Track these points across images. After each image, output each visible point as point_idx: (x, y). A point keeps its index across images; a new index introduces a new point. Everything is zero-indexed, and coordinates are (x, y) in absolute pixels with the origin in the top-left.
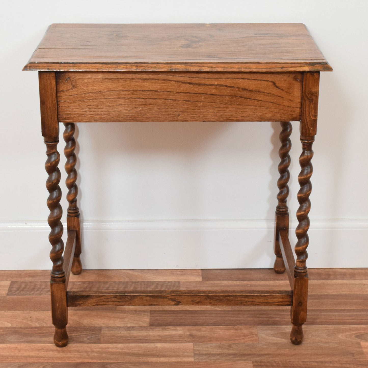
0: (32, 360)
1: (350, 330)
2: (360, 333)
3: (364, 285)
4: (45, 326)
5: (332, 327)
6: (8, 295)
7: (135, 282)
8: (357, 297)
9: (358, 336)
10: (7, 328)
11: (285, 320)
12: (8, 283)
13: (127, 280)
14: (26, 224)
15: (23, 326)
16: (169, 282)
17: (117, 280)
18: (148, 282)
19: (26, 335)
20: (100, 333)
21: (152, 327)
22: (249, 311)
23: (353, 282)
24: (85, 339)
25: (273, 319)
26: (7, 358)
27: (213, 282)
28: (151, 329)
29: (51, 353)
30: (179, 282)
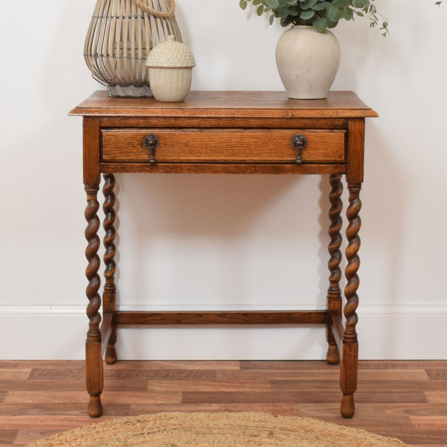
0: (55, 428)
1: (399, 407)
2: (409, 409)
3: (416, 373)
4: (69, 402)
5: (380, 405)
6: (29, 379)
7: (167, 370)
8: (408, 382)
9: (407, 412)
10: (28, 404)
11: (329, 399)
12: (29, 370)
13: (158, 368)
14: (51, 307)
15: (45, 402)
16: (203, 370)
17: (147, 368)
18: (181, 370)
19: (47, 409)
20: (129, 408)
21: (185, 404)
22: (291, 392)
23: (405, 371)
24: (112, 413)
25: (316, 399)
26: (28, 426)
27: (252, 370)
28: (184, 405)
29: (75, 423)
30: (215, 371)
